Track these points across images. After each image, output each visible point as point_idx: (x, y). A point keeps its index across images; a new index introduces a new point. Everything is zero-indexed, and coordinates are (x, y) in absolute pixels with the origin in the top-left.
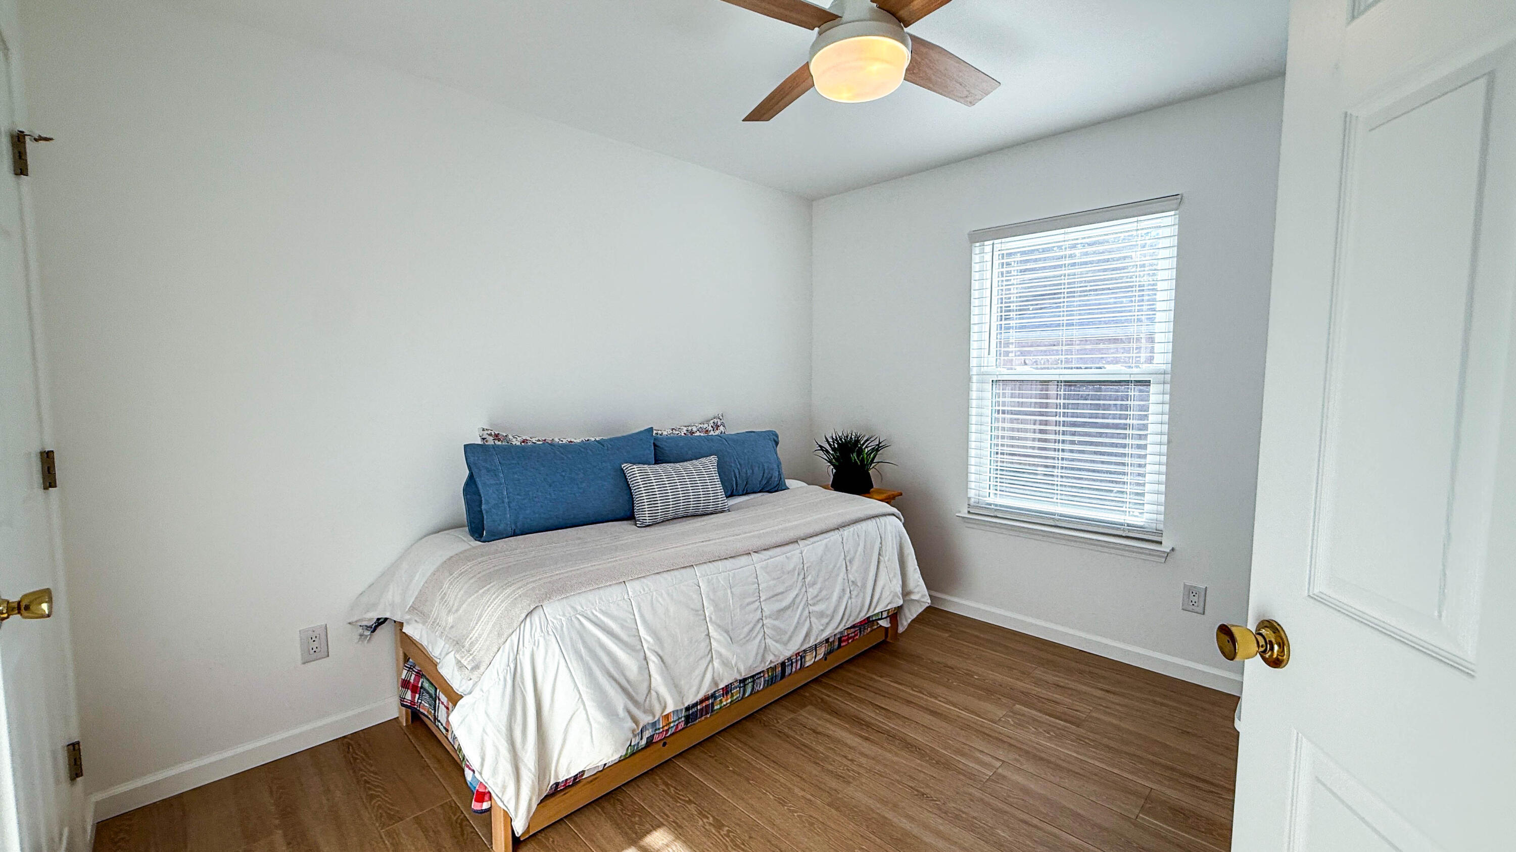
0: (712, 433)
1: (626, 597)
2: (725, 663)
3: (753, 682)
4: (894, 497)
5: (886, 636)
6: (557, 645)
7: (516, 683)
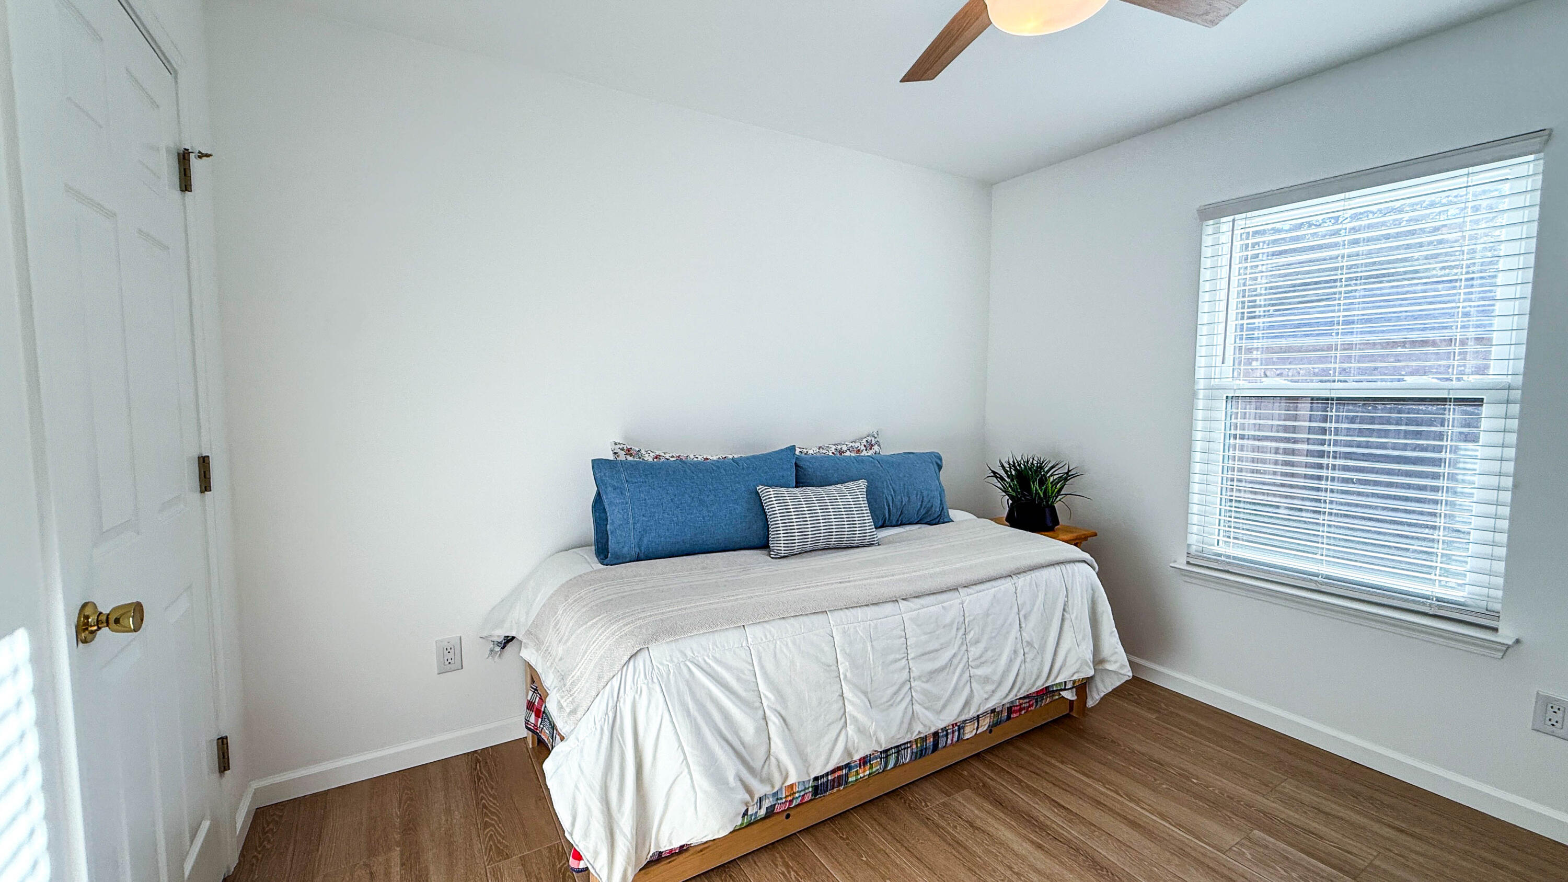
0: (864, 453)
1: (744, 644)
2: (861, 730)
3: (898, 752)
4: (1086, 538)
5: (1071, 709)
6: (662, 694)
7: (615, 736)
